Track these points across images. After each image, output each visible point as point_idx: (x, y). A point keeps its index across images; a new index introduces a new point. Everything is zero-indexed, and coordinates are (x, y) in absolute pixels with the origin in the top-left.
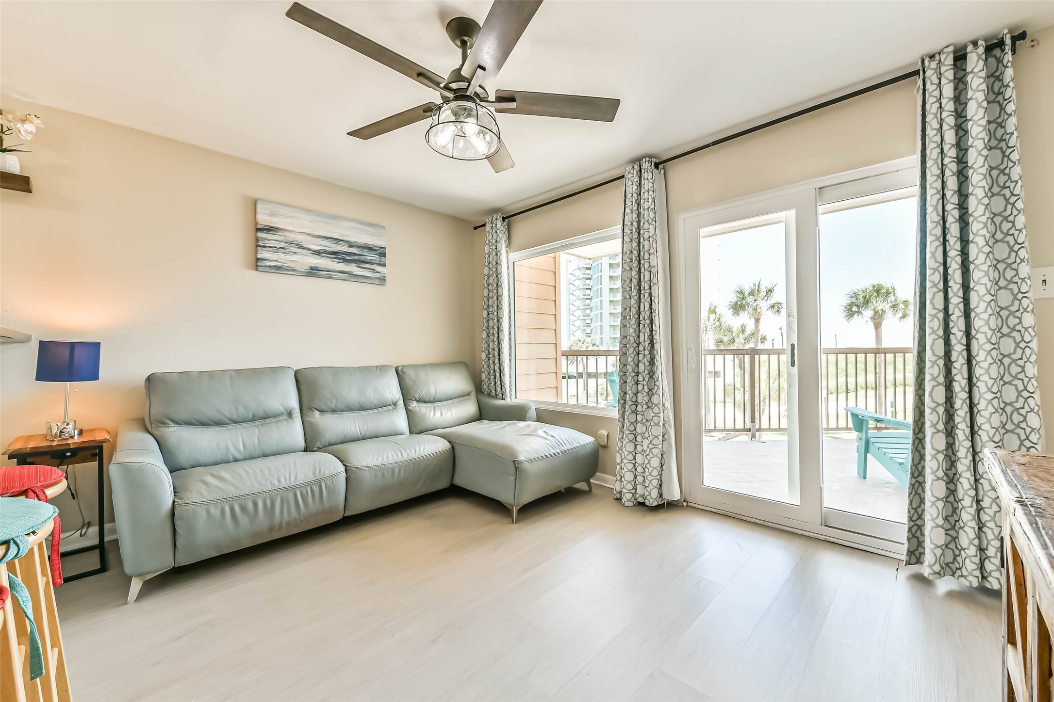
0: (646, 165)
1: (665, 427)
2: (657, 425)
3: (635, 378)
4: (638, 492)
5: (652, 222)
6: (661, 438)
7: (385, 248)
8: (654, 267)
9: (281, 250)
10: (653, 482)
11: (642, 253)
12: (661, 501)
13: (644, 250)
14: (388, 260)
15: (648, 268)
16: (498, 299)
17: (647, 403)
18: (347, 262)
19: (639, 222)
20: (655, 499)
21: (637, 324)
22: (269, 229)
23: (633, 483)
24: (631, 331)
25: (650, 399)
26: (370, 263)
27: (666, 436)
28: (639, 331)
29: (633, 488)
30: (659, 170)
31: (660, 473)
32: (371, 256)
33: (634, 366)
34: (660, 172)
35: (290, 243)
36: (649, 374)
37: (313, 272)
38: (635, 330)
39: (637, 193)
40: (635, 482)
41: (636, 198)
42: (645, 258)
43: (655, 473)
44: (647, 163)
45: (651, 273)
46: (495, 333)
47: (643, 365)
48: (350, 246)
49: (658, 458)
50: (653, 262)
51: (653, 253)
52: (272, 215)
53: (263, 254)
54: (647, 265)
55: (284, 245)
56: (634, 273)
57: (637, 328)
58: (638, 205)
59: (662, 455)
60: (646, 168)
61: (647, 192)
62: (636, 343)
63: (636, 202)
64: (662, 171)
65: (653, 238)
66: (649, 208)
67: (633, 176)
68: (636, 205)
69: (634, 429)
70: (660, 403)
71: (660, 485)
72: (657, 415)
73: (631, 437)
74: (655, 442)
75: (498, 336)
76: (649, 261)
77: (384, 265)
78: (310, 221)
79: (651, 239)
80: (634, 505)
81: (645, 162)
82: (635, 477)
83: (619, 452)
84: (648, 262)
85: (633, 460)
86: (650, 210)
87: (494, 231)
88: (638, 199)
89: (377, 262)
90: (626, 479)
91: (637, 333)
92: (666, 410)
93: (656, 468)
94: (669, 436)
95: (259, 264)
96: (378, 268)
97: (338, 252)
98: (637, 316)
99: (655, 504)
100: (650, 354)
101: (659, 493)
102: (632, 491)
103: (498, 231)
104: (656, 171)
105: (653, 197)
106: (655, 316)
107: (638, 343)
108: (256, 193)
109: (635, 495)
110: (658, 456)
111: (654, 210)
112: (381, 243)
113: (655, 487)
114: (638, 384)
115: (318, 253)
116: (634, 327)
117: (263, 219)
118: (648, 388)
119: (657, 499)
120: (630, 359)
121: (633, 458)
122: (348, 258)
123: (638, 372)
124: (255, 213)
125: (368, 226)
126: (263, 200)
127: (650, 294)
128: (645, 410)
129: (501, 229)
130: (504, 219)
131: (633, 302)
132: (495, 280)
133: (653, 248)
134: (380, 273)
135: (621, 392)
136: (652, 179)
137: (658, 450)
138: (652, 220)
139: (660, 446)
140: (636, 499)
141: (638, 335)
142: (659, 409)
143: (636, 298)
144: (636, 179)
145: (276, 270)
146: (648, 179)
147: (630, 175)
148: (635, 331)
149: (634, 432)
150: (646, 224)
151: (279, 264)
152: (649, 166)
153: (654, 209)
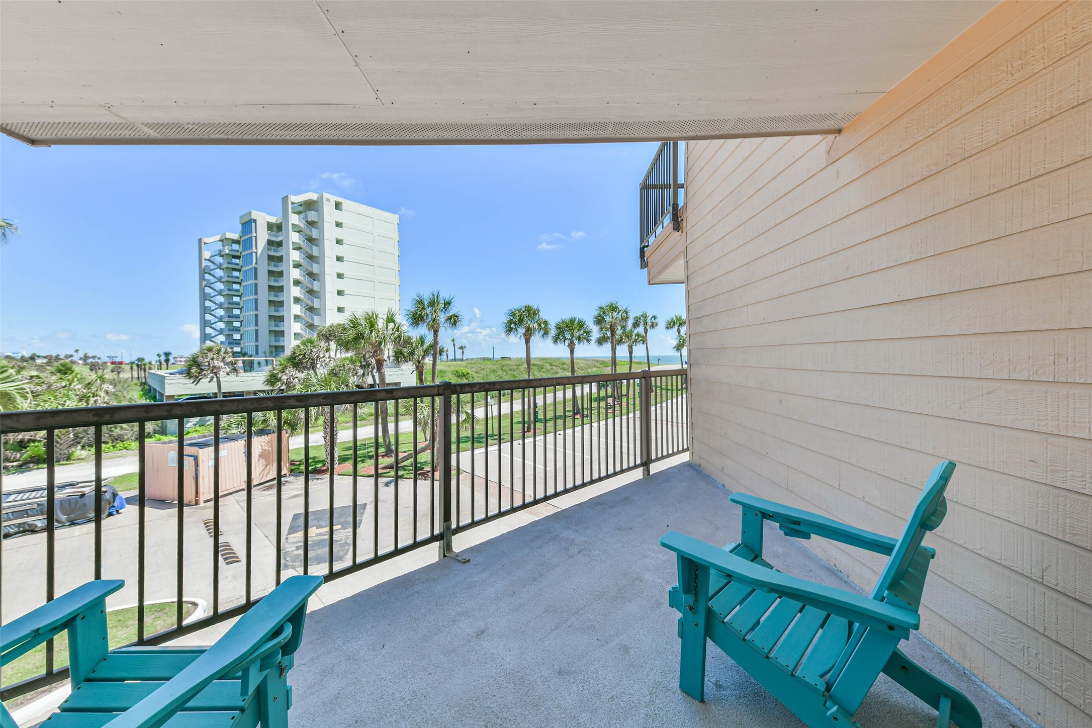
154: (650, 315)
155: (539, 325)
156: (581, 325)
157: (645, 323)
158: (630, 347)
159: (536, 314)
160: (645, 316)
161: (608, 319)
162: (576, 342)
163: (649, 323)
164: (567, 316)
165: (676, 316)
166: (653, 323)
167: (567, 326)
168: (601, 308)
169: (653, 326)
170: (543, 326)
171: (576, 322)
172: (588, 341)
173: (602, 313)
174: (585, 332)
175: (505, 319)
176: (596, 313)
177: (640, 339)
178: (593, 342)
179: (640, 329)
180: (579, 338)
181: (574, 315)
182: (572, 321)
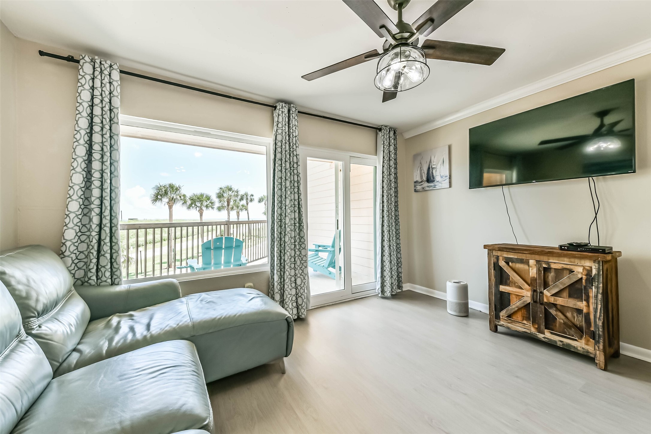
154: (249, 194)
155: (180, 197)
156: (208, 198)
157: (247, 199)
158: (238, 213)
159: (178, 190)
160: (246, 195)
161: (225, 195)
162: (204, 208)
163: (249, 199)
164: (198, 192)
165: (264, 195)
166: (251, 199)
167: (198, 198)
168: (221, 188)
169: (251, 200)
170: (182, 198)
171: (205, 195)
172: (213, 208)
173: (222, 191)
174: (211, 203)
175: (153, 192)
176: (218, 191)
177: (244, 208)
178: (215, 209)
179: (244, 202)
180: (207, 207)
181: (203, 192)
182: (202, 195)
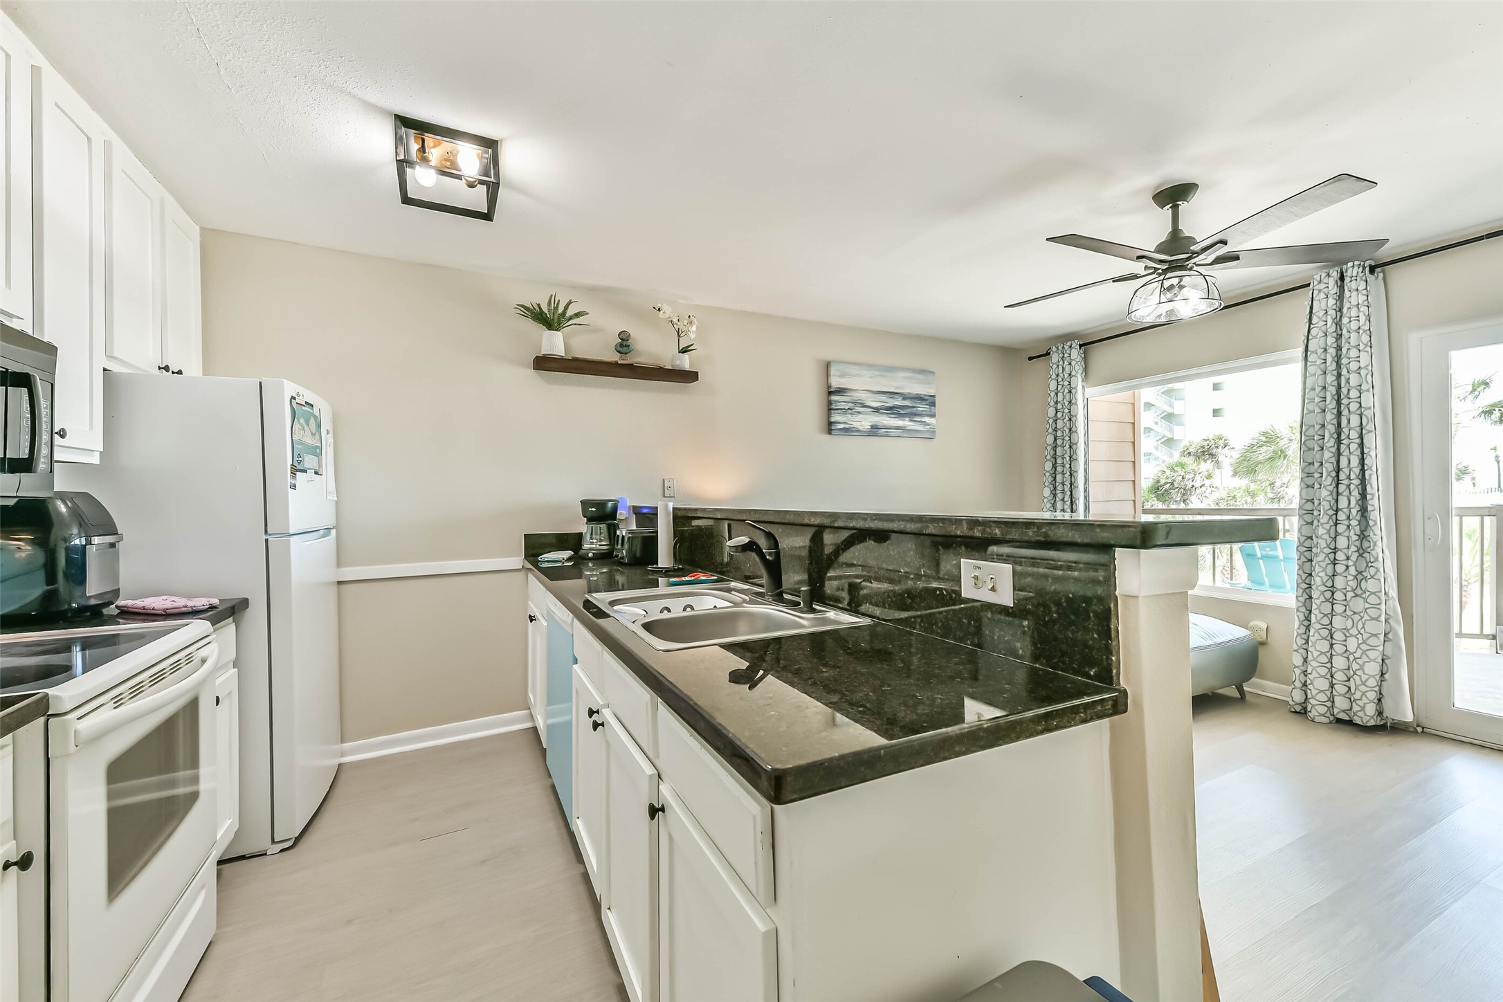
0: (1352, 270)
1: (1390, 624)
2: (1377, 619)
3: (1332, 556)
4: (1337, 704)
5: (1365, 348)
6: (1382, 637)
7: (934, 396)
8: (1370, 408)
9: (850, 411)
10: (1368, 694)
11: (1344, 391)
12: (1381, 720)
13: (1350, 386)
14: (938, 409)
15: (1358, 409)
16: (1070, 447)
17: (1353, 590)
18: (901, 417)
19: (1339, 348)
20: (1372, 717)
21: (1334, 485)
22: (841, 391)
23: (1328, 693)
24: (1324, 493)
25: (1359, 584)
26: (920, 415)
27: (1390, 636)
28: (1338, 494)
29: (1329, 700)
30: (1376, 274)
31: (1379, 684)
32: (922, 408)
33: (1329, 540)
34: (1377, 278)
35: (855, 402)
36: (1358, 551)
37: (874, 430)
38: (1332, 492)
39: (1335, 310)
40: (1332, 692)
41: (1334, 317)
42: (1351, 397)
43: (1372, 683)
44: (1356, 268)
45: (1363, 417)
46: (1066, 489)
47: (1346, 539)
48: (904, 399)
49: (1378, 664)
50: (1367, 400)
51: (1368, 390)
52: (842, 376)
53: (836, 417)
54: (1354, 407)
55: (850, 405)
56: (1330, 416)
57: (1335, 489)
58: (1337, 324)
59: (1383, 660)
60: (1354, 274)
61: (1356, 308)
62: (1333, 510)
63: (1333, 322)
64: (1381, 275)
65: (1367, 369)
66: (1359, 328)
67: (1328, 287)
68: (1334, 326)
69: (1329, 622)
70: (1381, 591)
71: (1379, 700)
72: (1376, 606)
73: (1325, 633)
74: (1372, 641)
75: (1071, 494)
76: (1359, 400)
77: (933, 416)
78: (871, 377)
79: (1363, 372)
80: (1331, 723)
81: (1353, 266)
82: (1332, 686)
83: (1299, 651)
84: (1358, 402)
85: (1328, 663)
86: (1361, 331)
87: (1066, 363)
88: (1336, 317)
89: (927, 413)
90: (1316, 687)
91: (1335, 497)
92: (1391, 601)
93: (1373, 676)
94: (1396, 635)
95: (833, 428)
96: (926, 419)
97: (894, 407)
98: (1334, 474)
99: (1372, 723)
100: (1359, 524)
101: (1376, 710)
102: (1327, 704)
103: (1073, 363)
104: (1371, 278)
105: (1367, 314)
106: (1370, 475)
107: (1335, 509)
108: (828, 356)
109: (1331, 709)
110: (1377, 660)
111: (1368, 332)
112: (931, 392)
113: (1372, 701)
114: (1335, 564)
115: (877, 410)
116: (1331, 488)
117: (836, 382)
118: (1357, 570)
119: (1375, 717)
120: (1321, 531)
121: (1327, 661)
122: (902, 412)
123: (1335, 548)
124: (828, 375)
125: (919, 373)
126: (834, 361)
127: (1362, 445)
128: (1351, 599)
129: (1078, 360)
130: (1081, 346)
131: (1327, 455)
132: (1068, 425)
133: (1367, 383)
134: (929, 425)
135: (1301, 572)
136: (1366, 289)
137: (1378, 653)
138: (1366, 345)
139: (1381, 648)
140: (1333, 715)
141: (1336, 498)
142: (1380, 598)
143: (1334, 450)
144: (1333, 289)
145: (845, 432)
146: (1357, 290)
147: (1322, 286)
148: (1331, 494)
149: (1329, 627)
150: (1354, 353)
151: (847, 426)
152: (1360, 273)
153: (1370, 329)
